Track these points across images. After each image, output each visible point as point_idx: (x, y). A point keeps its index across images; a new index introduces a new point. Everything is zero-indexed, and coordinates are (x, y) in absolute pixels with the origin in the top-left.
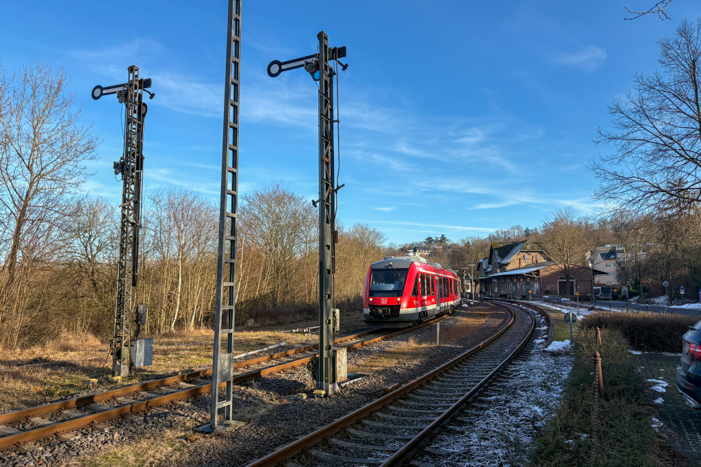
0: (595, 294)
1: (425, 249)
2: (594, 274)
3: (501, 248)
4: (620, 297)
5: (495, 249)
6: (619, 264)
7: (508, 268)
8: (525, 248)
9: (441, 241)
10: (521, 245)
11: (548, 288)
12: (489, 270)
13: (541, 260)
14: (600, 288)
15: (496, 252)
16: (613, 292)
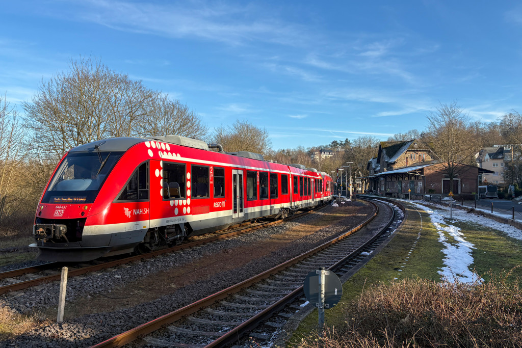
0: (480, 193)
1: (329, 151)
2: (479, 173)
3: (390, 147)
4: (506, 195)
5: (383, 148)
6: (506, 163)
7: (395, 167)
8: (413, 147)
9: (345, 144)
10: (409, 144)
11: (432, 186)
12: (378, 168)
13: (428, 158)
14: (486, 186)
15: (384, 151)
16: (500, 191)
